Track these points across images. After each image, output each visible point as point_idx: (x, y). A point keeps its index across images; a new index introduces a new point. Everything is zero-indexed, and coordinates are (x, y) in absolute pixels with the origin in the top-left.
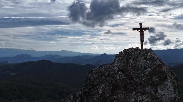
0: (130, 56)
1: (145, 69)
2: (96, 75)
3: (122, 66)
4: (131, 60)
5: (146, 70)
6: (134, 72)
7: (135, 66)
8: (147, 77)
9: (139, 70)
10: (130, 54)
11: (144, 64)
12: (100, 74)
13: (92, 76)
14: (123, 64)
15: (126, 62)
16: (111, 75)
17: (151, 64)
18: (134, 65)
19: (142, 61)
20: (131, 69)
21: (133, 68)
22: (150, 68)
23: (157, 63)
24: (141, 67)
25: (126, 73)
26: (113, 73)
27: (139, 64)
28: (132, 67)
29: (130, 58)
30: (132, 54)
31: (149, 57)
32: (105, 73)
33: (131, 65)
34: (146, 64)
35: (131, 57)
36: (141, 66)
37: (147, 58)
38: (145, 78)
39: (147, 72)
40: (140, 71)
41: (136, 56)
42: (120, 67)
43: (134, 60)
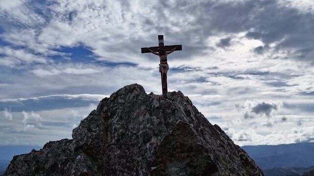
0: (112, 107)
1: (145, 142)
2: (24, 168)
3: (88, 138)
4: (115, 119)
5: (148, 145)
6: (119, 152)
7: (123, 134)
8: (149, 165)
9: (133, 145)
10: (114, 104)
11: (145, 127)
12: (34, 166)
13: (15, 171)
14: (95, 132)
15: (104, 124)
16: (60, 166)
17: (160, 123)
18: (121, 131)
19: (141, 118)
20: (114, 144)
21: (118, 141)
22: (156, 135)
23: (177, 121)
24: (137, 137)
25: (101, 159)
26: (66, 160)
27: (133, 129)
28: (116, 138)
29: (113, 114)
30: (120, 101)
31: (157, 105)
32: (47, 162)
33: (115, 133)
34: (148, 126)
35: (117, 109)
36: (138, 132)
37: (151, 107)
38: (144, 170)
39: (150, 150)
40: (136, 150)
41: (129, 107)
42: (82, 140)
43: (121, 118)
